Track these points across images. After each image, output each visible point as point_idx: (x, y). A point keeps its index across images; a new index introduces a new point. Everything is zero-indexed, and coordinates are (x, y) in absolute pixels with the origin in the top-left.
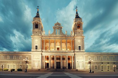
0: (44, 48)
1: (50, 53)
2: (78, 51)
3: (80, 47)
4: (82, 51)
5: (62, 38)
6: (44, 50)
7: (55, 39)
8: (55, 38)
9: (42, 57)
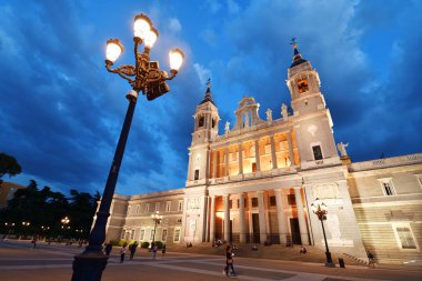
0: (214, 174)
1: (227, 186)
2: (313, 164)
3: (317, 149)
4: (326, 162)
5: (256, 133)
6: (213, 180)
7: (239, 141)
8: (240, 138)
9: (208, 202)
